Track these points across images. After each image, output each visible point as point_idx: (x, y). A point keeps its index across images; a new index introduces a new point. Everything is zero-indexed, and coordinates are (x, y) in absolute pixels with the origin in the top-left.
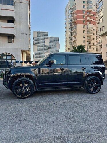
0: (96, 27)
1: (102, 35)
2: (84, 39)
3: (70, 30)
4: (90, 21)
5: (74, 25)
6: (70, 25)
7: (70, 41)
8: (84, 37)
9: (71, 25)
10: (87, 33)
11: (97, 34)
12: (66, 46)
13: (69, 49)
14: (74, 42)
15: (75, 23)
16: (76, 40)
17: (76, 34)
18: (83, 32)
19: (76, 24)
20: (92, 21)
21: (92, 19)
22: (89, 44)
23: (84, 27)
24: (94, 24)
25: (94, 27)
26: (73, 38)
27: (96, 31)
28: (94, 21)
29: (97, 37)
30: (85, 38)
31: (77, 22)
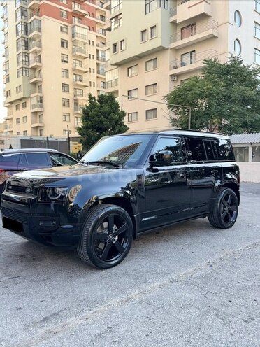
0: (97, 36)
1: (119, 65)
2: (65, 66)
3: (20, 30)
4: (81, 16)
5: (34, 17)
6: (19, 14)
7: (21, 66)
8: (66, 59)
9: (23, 14)
10: (74, 51)
11: (98, 58)
12: (7, 80)
13: (18, 89)
14: (34, 69)
15: (37, 10)
16: (39, 64)
17: (40, 46)
18: (62, 45)
19: (41, 16)
20: (86, 17)
21: (87, 13)
22: (78, 83)
23: (65, 30)
24: (92, 28)
25: (92, 36)
26: (32, 57)
27: (95, 48)
28: (91, 18)
29: (98, 64)
30: (67, 62)
31: (42, 10)
